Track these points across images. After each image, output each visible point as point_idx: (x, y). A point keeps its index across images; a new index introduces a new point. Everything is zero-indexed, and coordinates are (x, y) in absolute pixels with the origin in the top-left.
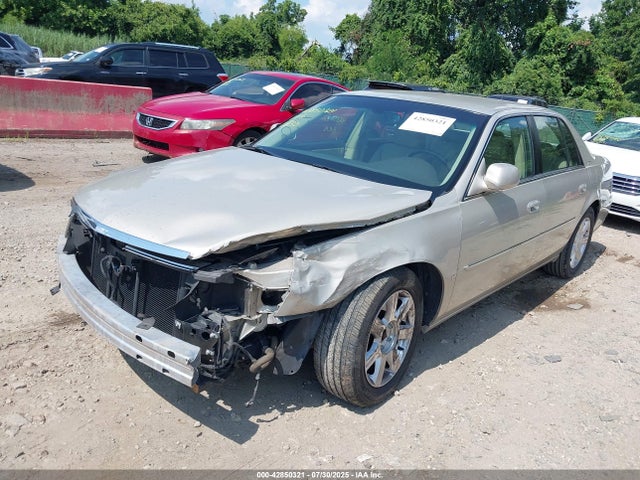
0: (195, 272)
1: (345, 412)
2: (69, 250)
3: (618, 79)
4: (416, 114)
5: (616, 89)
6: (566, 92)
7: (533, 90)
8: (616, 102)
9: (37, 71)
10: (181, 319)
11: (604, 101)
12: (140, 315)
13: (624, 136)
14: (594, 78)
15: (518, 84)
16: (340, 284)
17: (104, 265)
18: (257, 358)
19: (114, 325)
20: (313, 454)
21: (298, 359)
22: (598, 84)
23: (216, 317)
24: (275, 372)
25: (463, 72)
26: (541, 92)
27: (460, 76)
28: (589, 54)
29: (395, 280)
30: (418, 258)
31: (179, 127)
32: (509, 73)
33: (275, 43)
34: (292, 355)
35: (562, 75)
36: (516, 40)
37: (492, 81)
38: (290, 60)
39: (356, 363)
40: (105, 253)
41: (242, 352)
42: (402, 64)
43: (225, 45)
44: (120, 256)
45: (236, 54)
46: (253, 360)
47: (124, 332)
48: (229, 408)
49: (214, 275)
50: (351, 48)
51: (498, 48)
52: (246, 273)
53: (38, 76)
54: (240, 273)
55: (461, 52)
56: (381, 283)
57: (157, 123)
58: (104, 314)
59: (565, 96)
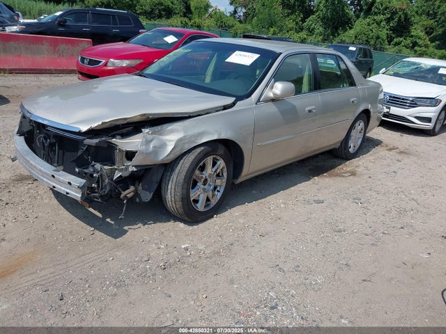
0: (85, 139)
1: (181, 225)
2: (20, 133)
3: (426, 33)
4: (237, 52)
5: (424, 40)
6: (390, 42)
7: (367, 41)
8: (424, 49)
9: (15, 28)
10: (78, 167)
11: (416, 48)
12: (55, 164)
13: (407, 70)
14: (409, 32)
15: (356, 37)
16: (173, 149)
17: (39, 139)
18: (124, 191)
19: (41, 171)
20: (156, 244)
21: (150, 193)
22: (412, 36)
23: (98, 166)
24: (138, 200)
25: (319, 29)
26: (372, 43)
27: (316, 31)
28: (406, 15)
29: (208, 149)
30: (223, 137)
31: (106, 65)
32: (351, 28)
33: (188, 8)
34: (147, 191)
35: (387, 29)
36: (357, 5)
37: (339, 34)
38: (197, 20)
39: (183, 194)
40: (40, 133)
41: (116, 188)
42: (276, 23)
43: (153, 9)
44: (48, 135)
45: (160, 16)
46: (122, 192)
47: (45, 173)
48: (113, 223)
49: (94, 141)
50: (241, 12)
51: (343, 10)
52: (114, 141)
53: (16, 32)
54: (110, 141)
55: (317, 14)
56: (199, 150)
57: (92, 62)
58: (35, 165)
59: (389, 45)
